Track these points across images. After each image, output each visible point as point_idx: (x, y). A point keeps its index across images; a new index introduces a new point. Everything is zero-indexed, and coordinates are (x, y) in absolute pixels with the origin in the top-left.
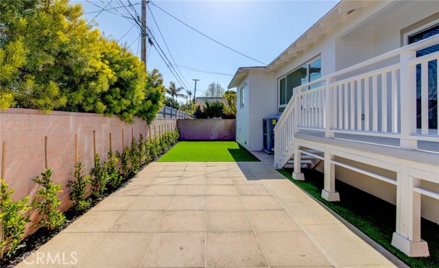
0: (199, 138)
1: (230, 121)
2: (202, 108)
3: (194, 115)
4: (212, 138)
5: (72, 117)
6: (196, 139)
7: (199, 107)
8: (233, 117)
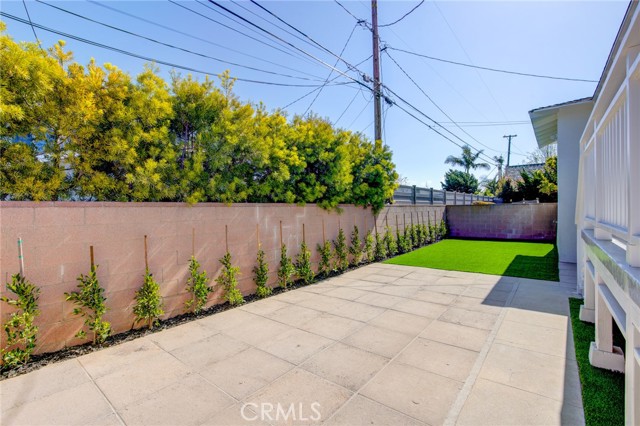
0: (485, 235)
1: (547, 206)
2: (514, 185)
3: (499, 196)
4: (509, 236)
5: (258, 209)
6: (479, 236)
7: (508, 183)
8: (552, 198)
